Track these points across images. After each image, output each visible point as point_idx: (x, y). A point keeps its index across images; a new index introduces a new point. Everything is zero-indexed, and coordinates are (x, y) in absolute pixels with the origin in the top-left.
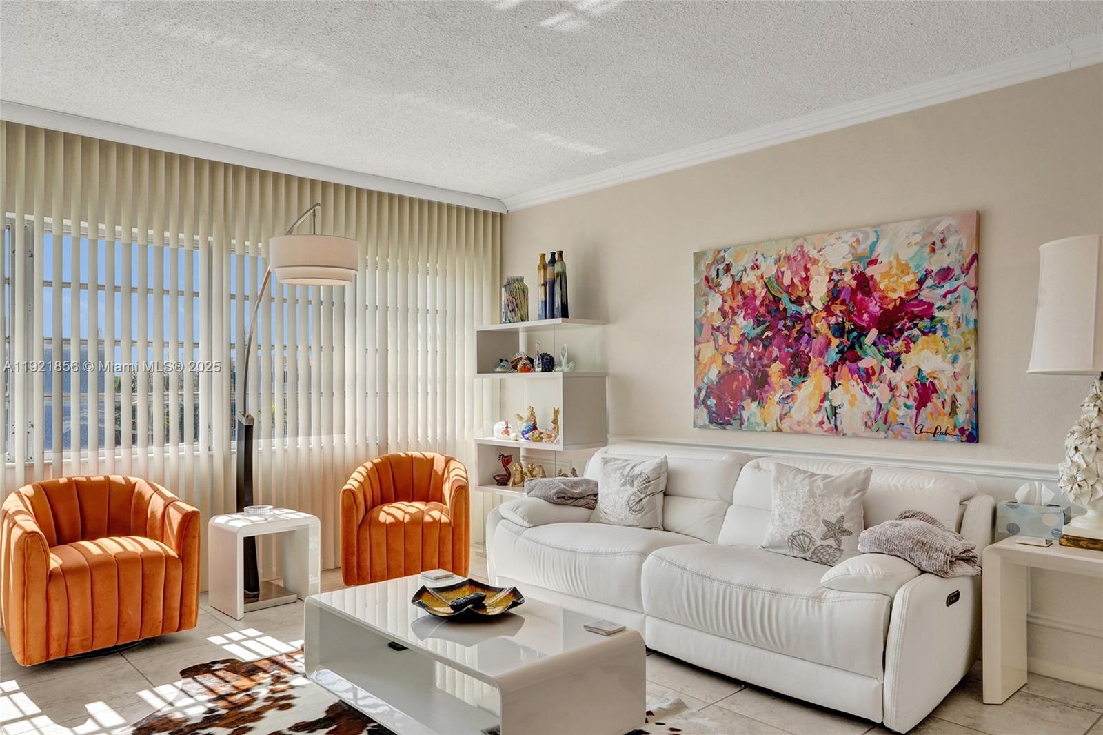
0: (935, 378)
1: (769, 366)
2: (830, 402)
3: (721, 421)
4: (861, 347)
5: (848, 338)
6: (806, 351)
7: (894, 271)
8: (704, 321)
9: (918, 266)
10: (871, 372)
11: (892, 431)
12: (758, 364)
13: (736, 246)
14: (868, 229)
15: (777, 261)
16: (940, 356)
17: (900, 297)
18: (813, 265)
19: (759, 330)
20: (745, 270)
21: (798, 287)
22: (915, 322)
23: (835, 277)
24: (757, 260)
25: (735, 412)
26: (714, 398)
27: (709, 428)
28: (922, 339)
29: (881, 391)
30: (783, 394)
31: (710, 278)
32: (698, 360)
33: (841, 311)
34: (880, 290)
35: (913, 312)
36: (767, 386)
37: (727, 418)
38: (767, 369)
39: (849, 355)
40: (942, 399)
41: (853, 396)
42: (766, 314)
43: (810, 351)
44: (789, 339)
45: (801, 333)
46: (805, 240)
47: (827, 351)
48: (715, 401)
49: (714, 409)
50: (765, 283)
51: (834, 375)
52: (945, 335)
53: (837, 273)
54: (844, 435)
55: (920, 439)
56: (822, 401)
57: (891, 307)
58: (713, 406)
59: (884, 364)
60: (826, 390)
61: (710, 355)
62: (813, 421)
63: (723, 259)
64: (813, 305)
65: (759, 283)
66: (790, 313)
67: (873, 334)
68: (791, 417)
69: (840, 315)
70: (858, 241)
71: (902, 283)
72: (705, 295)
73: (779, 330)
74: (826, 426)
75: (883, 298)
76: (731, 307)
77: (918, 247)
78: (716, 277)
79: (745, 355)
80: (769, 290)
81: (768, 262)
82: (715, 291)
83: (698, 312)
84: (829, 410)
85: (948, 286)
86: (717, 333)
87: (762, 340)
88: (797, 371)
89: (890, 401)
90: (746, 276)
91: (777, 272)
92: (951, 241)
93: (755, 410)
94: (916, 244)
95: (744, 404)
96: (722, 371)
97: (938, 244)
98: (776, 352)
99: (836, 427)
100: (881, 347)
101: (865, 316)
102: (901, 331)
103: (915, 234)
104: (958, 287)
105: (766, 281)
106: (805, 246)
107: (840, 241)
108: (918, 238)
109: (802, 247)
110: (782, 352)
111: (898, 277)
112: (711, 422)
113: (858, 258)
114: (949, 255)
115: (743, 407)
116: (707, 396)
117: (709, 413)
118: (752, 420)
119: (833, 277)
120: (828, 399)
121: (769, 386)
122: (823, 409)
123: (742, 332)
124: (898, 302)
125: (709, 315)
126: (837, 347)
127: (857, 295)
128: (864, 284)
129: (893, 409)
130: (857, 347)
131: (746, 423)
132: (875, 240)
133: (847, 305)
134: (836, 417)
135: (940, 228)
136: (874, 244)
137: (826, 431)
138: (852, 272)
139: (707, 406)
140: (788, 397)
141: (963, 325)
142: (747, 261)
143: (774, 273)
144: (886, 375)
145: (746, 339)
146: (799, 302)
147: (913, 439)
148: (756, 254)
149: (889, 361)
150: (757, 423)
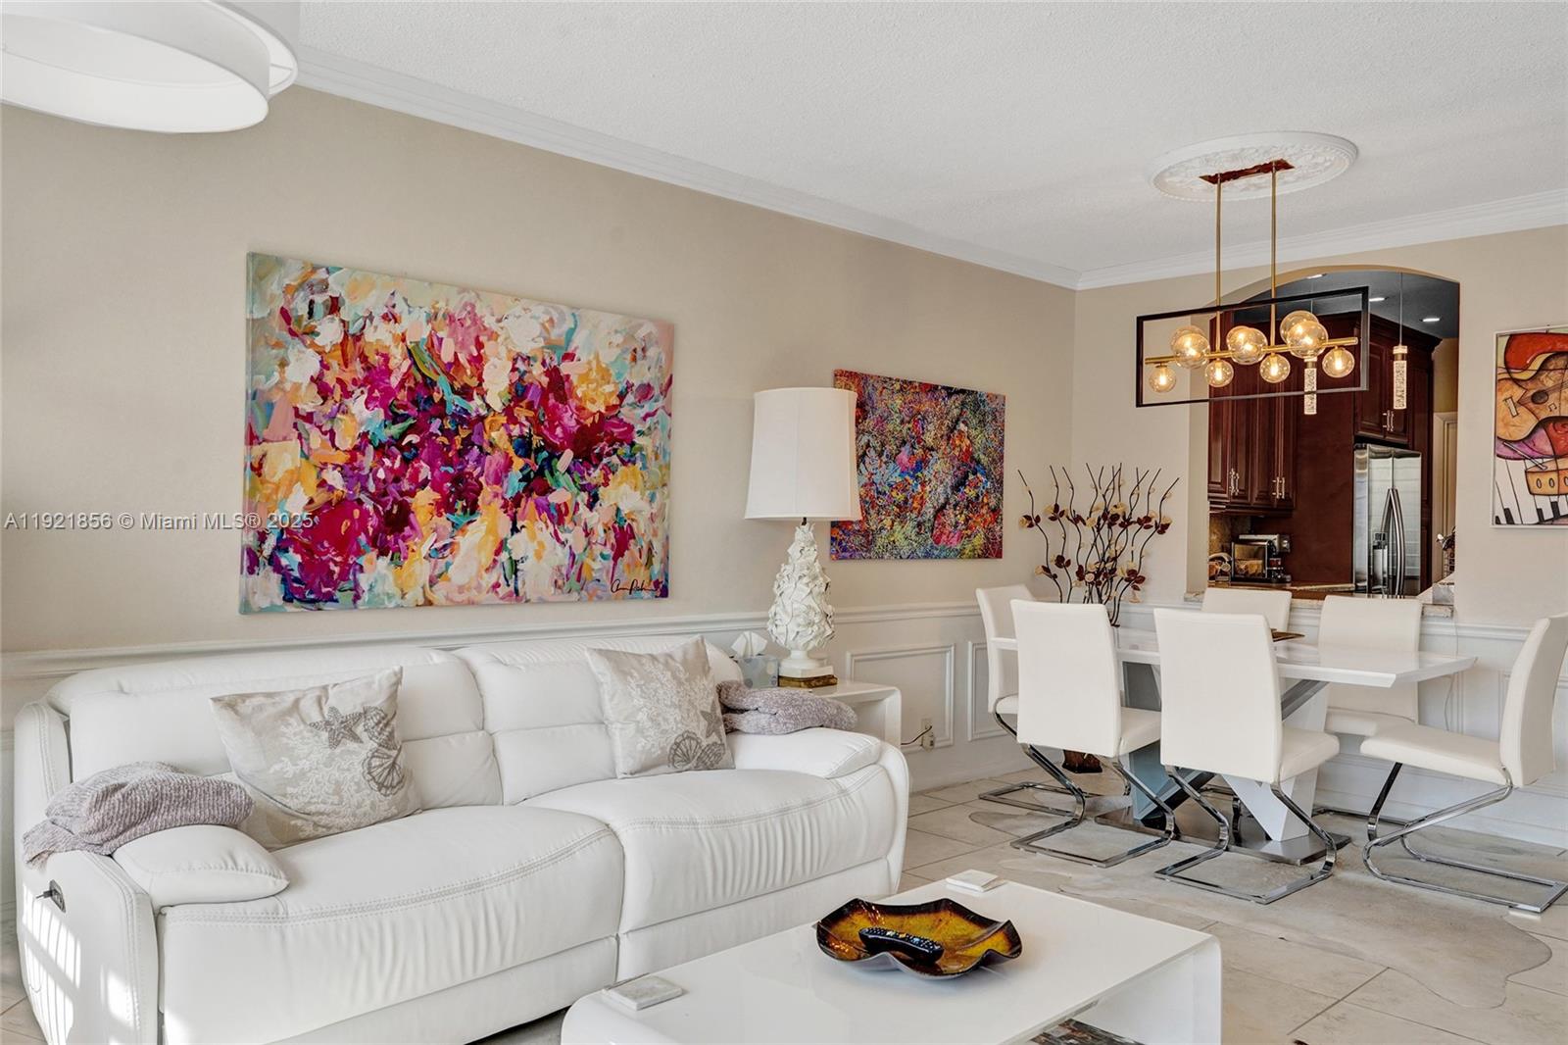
0: (633, 520)
1: (412, 494)
2: (510, 554)
3: (312, 596)
4: (552, 475)
5: (536, 458)
6: (475, 474)
7: (594, 375)
8: (276, 398)
9: (619, 375)
10: (563, 509)
11: (587, 590)
12: (392, 488)
13: (354, 270)
14: (565, 309)
15: (432, 318)
16: (638, 493)
17: (599, 412)
18: (489, 340)
19: (396, 430)
20: (371, 317)
21: (465, 369)
22: (615, 446)
23: (520, 365)
24: (394, 306)
25: (344, 576)
26: (296, 551)
27: (285, 612)
28: (622, 468)
29: (574, 536)
30: (436, 542)
31: (293, 314)
32: (260, 475)
33: (527, 418)
34: (577, 397)
35: (613, 433)
36: (407, 529)
37: (324, 590)
38: (409, 499)
39: (537, 484)
40: (639, 547)
41: (541, 544)
42: (410, 404)
43: (481, 474)
44: (448, 451)
45: (468, 442)
46: (478, 296)
47: (506, 476)
48: (298, 558)
49: (296, 574)
50: (409, 351)
51: (516, 512)
52: (644, 467)
53: (524, 360)
54: (527, 601)
55: (616, 599)
56: (497, 552)
57: (589, 422)
58: (295, 567)
59: (579, 500)
60: (505, 536)
61: (290, 466)
62: (484, 584)
63: (325, 286)
64: (488, 402)
65: (397, 347)
66: (450, 409)
67: (568, 456)
68: (449, 580)
69: (527, 423)
70: (551, 320)
71: (603, 394)
72: (278, 345)
73: (432, 434)
74: (503, 590)
75: (580, 409)
76: (339, 381)
77: (618, 351)
78: (306, 316)
79: (366, 471)
80: (414, 363)
81: (415, 315)
82: (304, 342)
83: (262, 377)
84: (507, 566)
85: (648, 407)
86: (308, 426)
87: (401, 449)
88: (459, 505)
89: (586, 549)
90: (372, 329)
91: (431, 336)
92: (651, 352)
93: (385, 571)
94: (618, 345)
95: (362, 560)
96: (316, 500)
97: (639, 351)
98: (425, 472)
99: (516, 591)
100: (576, 475)
101: (559, 431)
102: (600, 457)
103: (616, 332)
104: (656, 411)
105: (410, 346)
106: (478, 306)
107: (529, 314)
108: (619, 339)
109: (473, 306)
110: (436, 473)
111: (598, 384)
112: (288, 599)
113: (551, 346)
114: (649, 369)
115: (361, 567)
116: (281, 546)
117: (284, 581)
118: (378, 589)
119: (517, 366)
120: (506, 549)
121: (413, 528)
122: (498, 565)
123: (362, 430)
124: (597, 416)
125: (288, 386)
126: (521, 470)
127: (548, 399)
128: (558, 383)
129: (588, 561)
130: (547, 472)
131: (366, 597)
132: (573, 326)
133: (536, 411)
134: (516, 576)
135: (642, 333)
136: (571, 332)
137: (502, 598)
138: (544, 363)
139: (277, 567)
140: (445, 547)
141: (661, 457)
142: (375, 301)
143: (425, 336)
144: (580, 514)
145: (370, 442)
146: (466, 393)
147: (609, 599)
148: (393, 294)
149: (585, 496)
150: (388, 594)
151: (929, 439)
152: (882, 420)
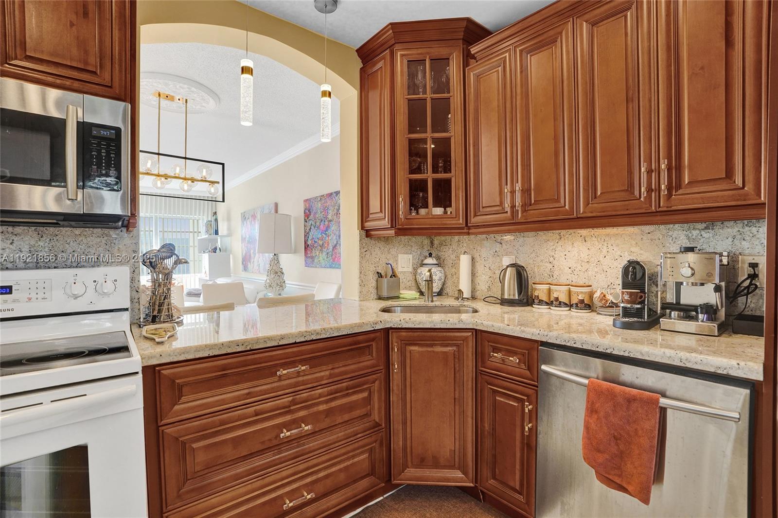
13: (247, 211)
38: (251, 252)
61: (243, 247)
70: (261, 211)
96: (245, 253)
109: (254, 212)
116: (243, 261)
118: (249, 269)
121: (251, 257)
135: (271, 207)
151: (330, 217)
152: (315, 213)
